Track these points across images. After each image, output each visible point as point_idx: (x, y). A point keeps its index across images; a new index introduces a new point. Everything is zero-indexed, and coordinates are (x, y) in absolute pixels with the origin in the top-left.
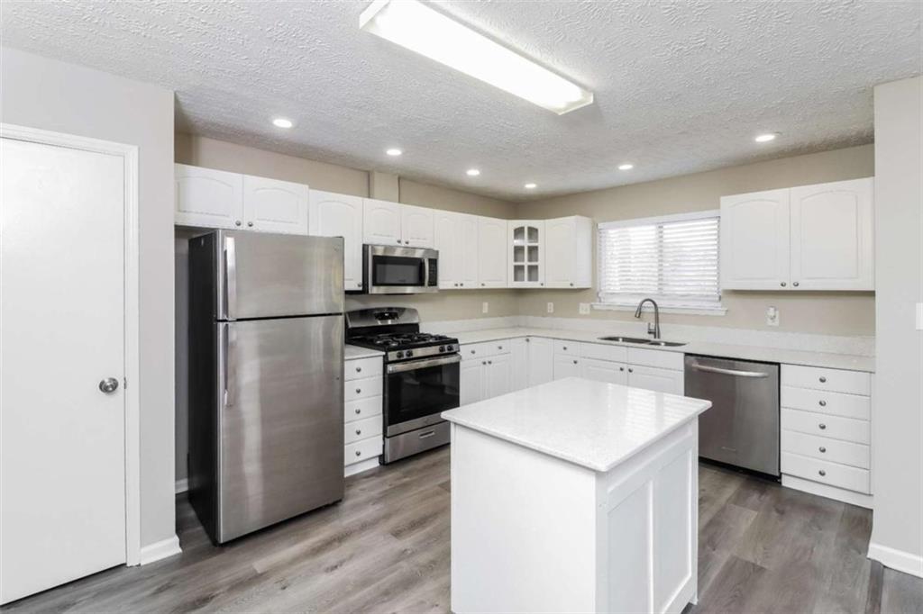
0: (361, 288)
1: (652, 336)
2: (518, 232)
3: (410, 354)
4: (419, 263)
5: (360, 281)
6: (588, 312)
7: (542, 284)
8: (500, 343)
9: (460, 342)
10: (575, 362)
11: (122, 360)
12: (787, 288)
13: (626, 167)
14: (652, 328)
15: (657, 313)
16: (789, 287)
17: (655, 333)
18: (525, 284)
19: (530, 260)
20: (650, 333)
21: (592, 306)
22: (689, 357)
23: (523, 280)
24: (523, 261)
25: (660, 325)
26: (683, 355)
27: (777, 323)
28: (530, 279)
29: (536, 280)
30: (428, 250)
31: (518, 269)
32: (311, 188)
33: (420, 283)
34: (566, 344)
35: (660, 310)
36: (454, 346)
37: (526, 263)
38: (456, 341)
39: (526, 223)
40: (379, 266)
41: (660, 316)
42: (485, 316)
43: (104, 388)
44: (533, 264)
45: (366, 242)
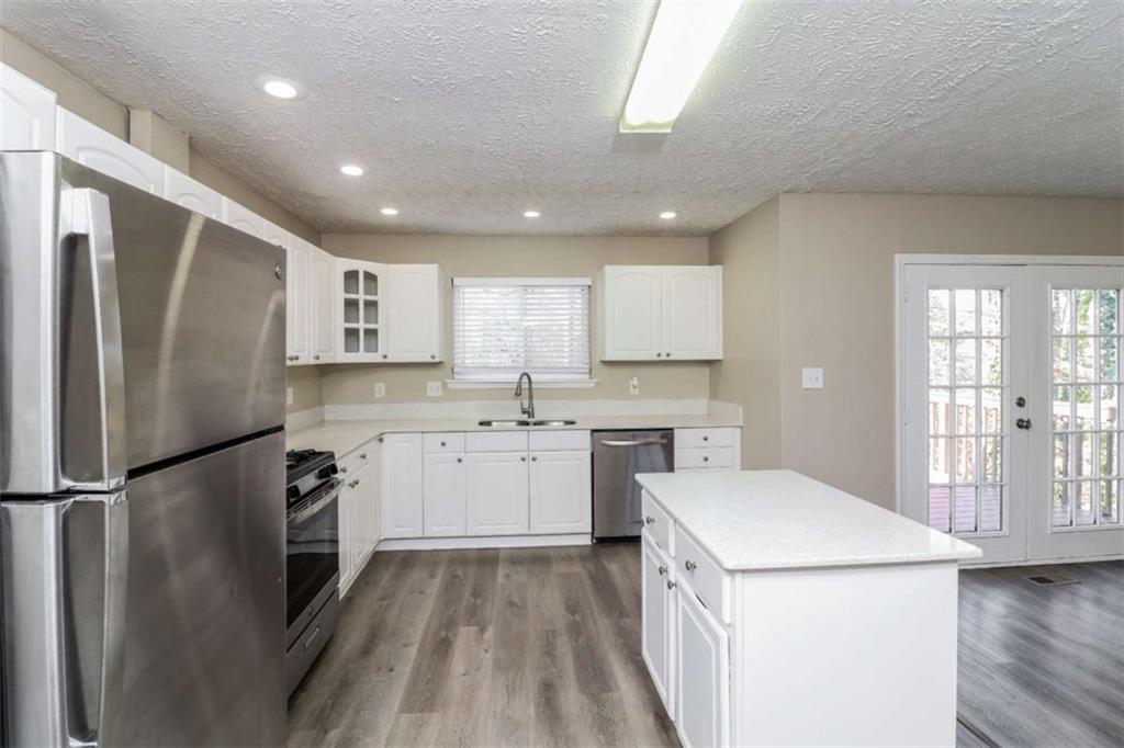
1: (526, 416)
2: (351, 276)
6: (439, 394)
7: (385, 357)
8: (363, 451)
9: (336, 457)
10: (460, 461)
12: (661, 358)
13: (532, 214)
14: (526, 406)
15: (531, 389)
16: (664, 357)
17: (528, 413)
18: (361, 356)
19: (366, 321)
20: (524, 412)
21: (445, 385)
22: (595, 434)
23: (358, 351)
24: (358, 321)
25: (534, 402)
26: (589, 432)
27: (637, 392)
28: (367, 350)
29: (377, 350)
31: (351, 334)
32: (58, 101)
34: (444, 437)
35: (534, 386)
37: (362, 325)
38: (332, 457)
39: (362, 266)
41: (534, 392)
44: (371, 326)
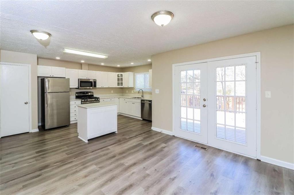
0: (78, 87)
2: (118, 75)
3: (87, 100)
4: (91, 82)
5: (78, 86)
6: (133, 92)
7: (123, 87)
8: (111, 99)
9: (100, 98)
10: (126, 103)
11: (28, 99)
15: (143, 92)
17: (142, 96)
22: (141, 100)
23: (120, 86)
29: (122, 85)
30: (94, 80)
31: (118, 83)
32: (66, 68)
33: (92, 86)
34: (125, 99)
36: (98, 99)
37: (120, 82)
38: (99, 98)
39: (120, 73)
40: (81, 83)
42: (112, 93)
43: (25, 103)
44: (122, 82)
45: (79, 78)
